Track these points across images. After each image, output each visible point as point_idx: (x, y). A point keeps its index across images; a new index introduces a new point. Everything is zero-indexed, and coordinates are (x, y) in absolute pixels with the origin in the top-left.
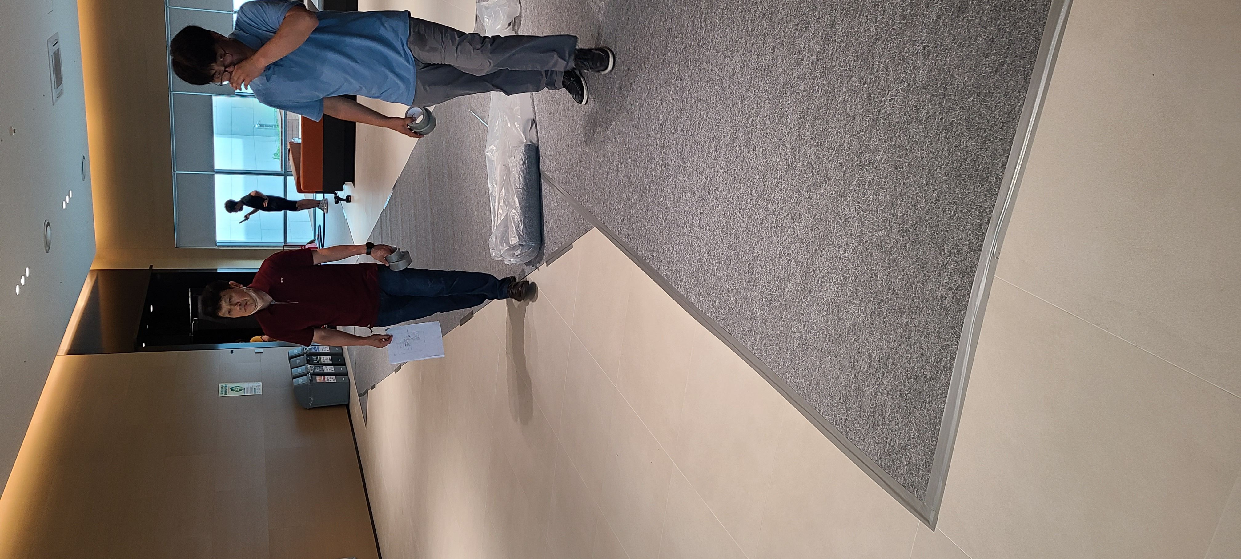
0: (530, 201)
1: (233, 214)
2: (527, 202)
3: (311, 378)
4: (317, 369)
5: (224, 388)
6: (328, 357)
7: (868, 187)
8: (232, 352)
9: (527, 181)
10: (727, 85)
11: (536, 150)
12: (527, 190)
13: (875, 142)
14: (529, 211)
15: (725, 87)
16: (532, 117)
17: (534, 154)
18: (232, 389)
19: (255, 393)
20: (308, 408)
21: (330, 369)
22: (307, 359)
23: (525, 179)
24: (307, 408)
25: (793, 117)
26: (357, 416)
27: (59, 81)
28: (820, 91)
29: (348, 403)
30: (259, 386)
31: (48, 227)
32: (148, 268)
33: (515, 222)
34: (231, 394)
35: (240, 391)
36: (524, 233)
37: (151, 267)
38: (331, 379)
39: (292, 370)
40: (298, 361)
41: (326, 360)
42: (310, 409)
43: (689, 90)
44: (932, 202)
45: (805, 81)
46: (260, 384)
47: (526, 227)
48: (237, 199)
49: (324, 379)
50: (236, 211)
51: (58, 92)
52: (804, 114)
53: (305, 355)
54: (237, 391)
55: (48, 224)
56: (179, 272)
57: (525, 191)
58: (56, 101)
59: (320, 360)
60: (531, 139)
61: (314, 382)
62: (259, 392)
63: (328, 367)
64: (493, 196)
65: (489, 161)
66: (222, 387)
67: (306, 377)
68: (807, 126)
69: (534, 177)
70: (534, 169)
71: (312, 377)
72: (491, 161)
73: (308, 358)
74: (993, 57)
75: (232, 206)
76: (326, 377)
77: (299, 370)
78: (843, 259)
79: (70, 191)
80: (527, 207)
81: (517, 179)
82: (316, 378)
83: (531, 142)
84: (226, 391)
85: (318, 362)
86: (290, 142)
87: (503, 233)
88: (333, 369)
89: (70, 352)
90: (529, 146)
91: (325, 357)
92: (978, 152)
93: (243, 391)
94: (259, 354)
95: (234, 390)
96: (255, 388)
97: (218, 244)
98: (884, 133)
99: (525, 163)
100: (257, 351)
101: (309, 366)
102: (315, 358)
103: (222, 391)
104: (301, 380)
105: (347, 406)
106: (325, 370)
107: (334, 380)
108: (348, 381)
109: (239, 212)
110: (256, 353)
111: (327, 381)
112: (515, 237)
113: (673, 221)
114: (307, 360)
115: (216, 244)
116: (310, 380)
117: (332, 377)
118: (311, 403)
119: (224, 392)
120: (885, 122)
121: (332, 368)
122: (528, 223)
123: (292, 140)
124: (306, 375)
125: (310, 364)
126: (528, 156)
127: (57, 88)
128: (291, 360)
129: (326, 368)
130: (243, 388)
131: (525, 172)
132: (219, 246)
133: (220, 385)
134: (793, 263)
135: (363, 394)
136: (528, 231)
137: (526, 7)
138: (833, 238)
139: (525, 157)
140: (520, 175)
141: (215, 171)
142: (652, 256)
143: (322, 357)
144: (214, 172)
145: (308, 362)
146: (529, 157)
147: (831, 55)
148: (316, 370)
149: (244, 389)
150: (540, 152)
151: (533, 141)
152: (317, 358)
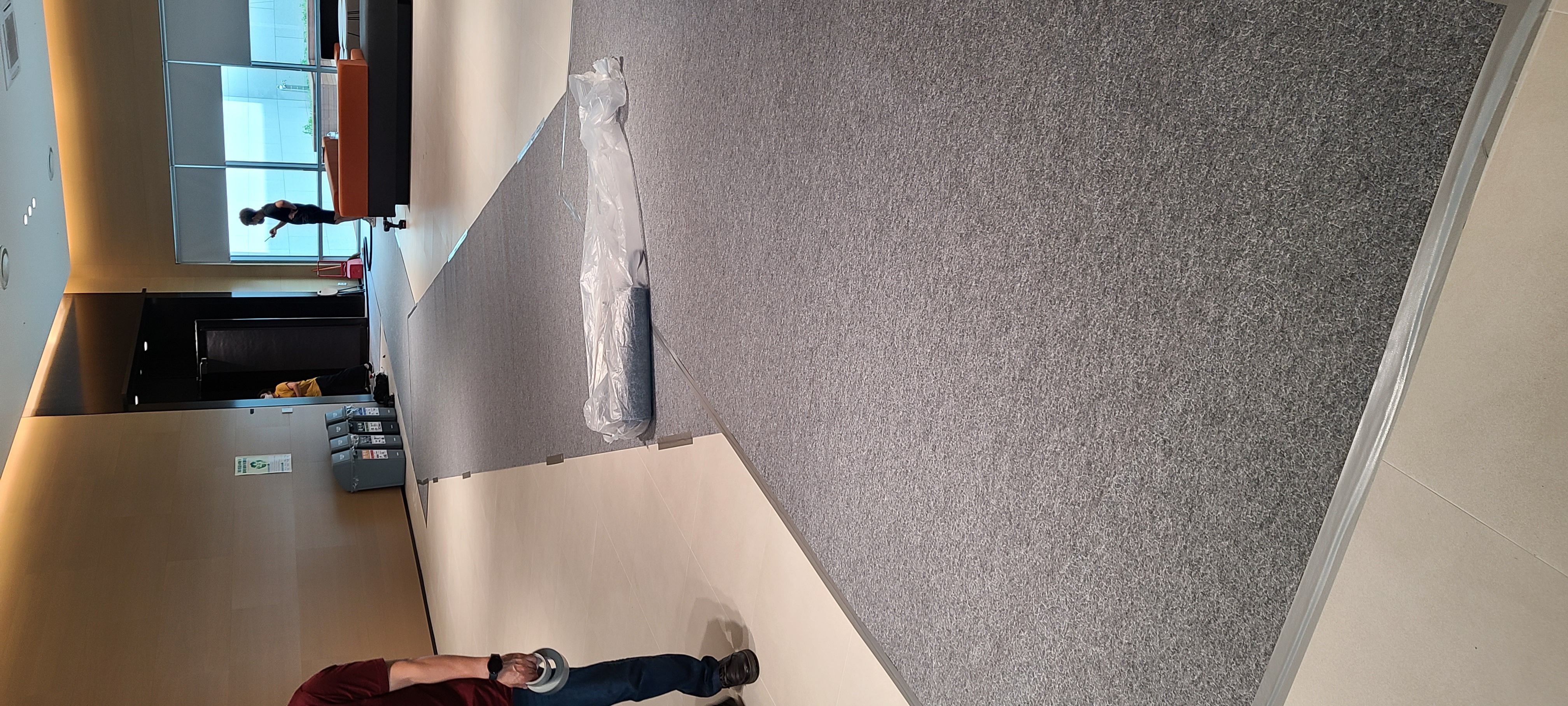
0: (638, 364)
1: (251, 226)
2: (634, 364)
3: (355, 454)
4: (364, 440)
5: (242, 463)
6: (377, 423)
7: (1085, 581)
8: (252, 412)
9: (635, 336)
10: (900, 345)
11: (646, 294)
12: (634, 349)
13: (1094, 529)
14: (636, 376)
15: (896, 346)
16: (642, 248)
17: (643, 300)
18: (252, 465)
19: (283, 470)
20: (352, 491)
21: (379, 440)
22: (349, 426)
23: (632, 334)
24: (350, 492)
25: (986, 437)
26: (415, 505)
27: (13, 55)
28: (1023, 421)
29: (402, 484)
30: (288, 460)
31: (6, 254)
32: (141, 292)
33: (617, 390)
34: (251, 471)
35: (263, 467)
36: (630, 406)
37: (144, 290)
38: (381, 454)
39: (331, 441)
40: (338, 429)
41: (375, 427)
42: (354, 492)
43: (849, 325)
44: (1169, 649)
45: (1004, 397)
46: (289, 456)
47: (632, 399)
48: (257, 207)
49: (372, 454)
50: (254, 224)
51: (13, 73)
52: (1000, 441)
53: (347, 420)
54: (259, 468)
55: (5, 252)
56: (182, 297)
57: (632, 350)
58: (10, 85)
59: (367, 427)
60: (641, 281)
61: (359, 458)
62: (288, 469)
63: (377, 436)
64: (590, 342)
65: (585, 292)
66: (240, 462)
67: (348, 451)
68: (1005, 458)
69: (644, 331)
70: (643, 320)
71: (356, 452)
72: (587, 294)
73: (352, 426)
74: (1258, 504)
75: (249, 217)
76: (374, 451)
77: (340, 442)
78: (1047, 655)
79: (34, 200)
80: (634, 371)
81: (621, 334)
82: (361, 452)
83: (640, 284)
84: (245, 467)
85: (364, 430)
86: (325, 138)
87: (602, 402)
88: (384, 440)
89: (39, 413)
90: (637, 290)
91: (373, 423)
92: (1233, 617)
93: (267, 466)
94: (287, 414)
95: (255, 466)
96: (282, 463)
97: (232, 259)
98: (1107, 523)
99: (632, 314)
100: (285, 410)
101: (352, 436)
102: (360, 424)
103: (240, 467)
104: (342, 456)
105: (403, 488)
106: (374, 442)
107: (385, 456)
108: (404, 457)
109: (258, 225)
110: (283, 413)
111: (376, 457)
112: (617, 411)
113: (824, 481)
114: (350, 428)
115: (229, 258)
116: (354, 456)
117: (382, 451)
118: (356, 485)
119: (242, 469)
120: (1109, 510)
121: (383, 438)
122: (634, 392)
123: (328, 135)
124: (348, 449)
125: (354, 434)
126: (635, 303)
127: (11, 67)
128: (330, 426)
129: (375, 438)
130: (267, 464)
131: (631, 325)
132: (233, 262)
133: (237, 459)
134: (981, 624)
135: (423, 483)
136: (635, 403)
137: (634, 99)
138: (1036, 622)
139: (632, 305)
140: (625, 329)
141: (227, 164)
142: (796, 511)
143: (369, 423)
144: (225, 165)
145: (353, 430)
146: (637, 305)
147: (1040, 382)
148: (362, 442)
149: (269, 465)
150: (652, 300)
151: (643, 283)
152: (363, 424)
